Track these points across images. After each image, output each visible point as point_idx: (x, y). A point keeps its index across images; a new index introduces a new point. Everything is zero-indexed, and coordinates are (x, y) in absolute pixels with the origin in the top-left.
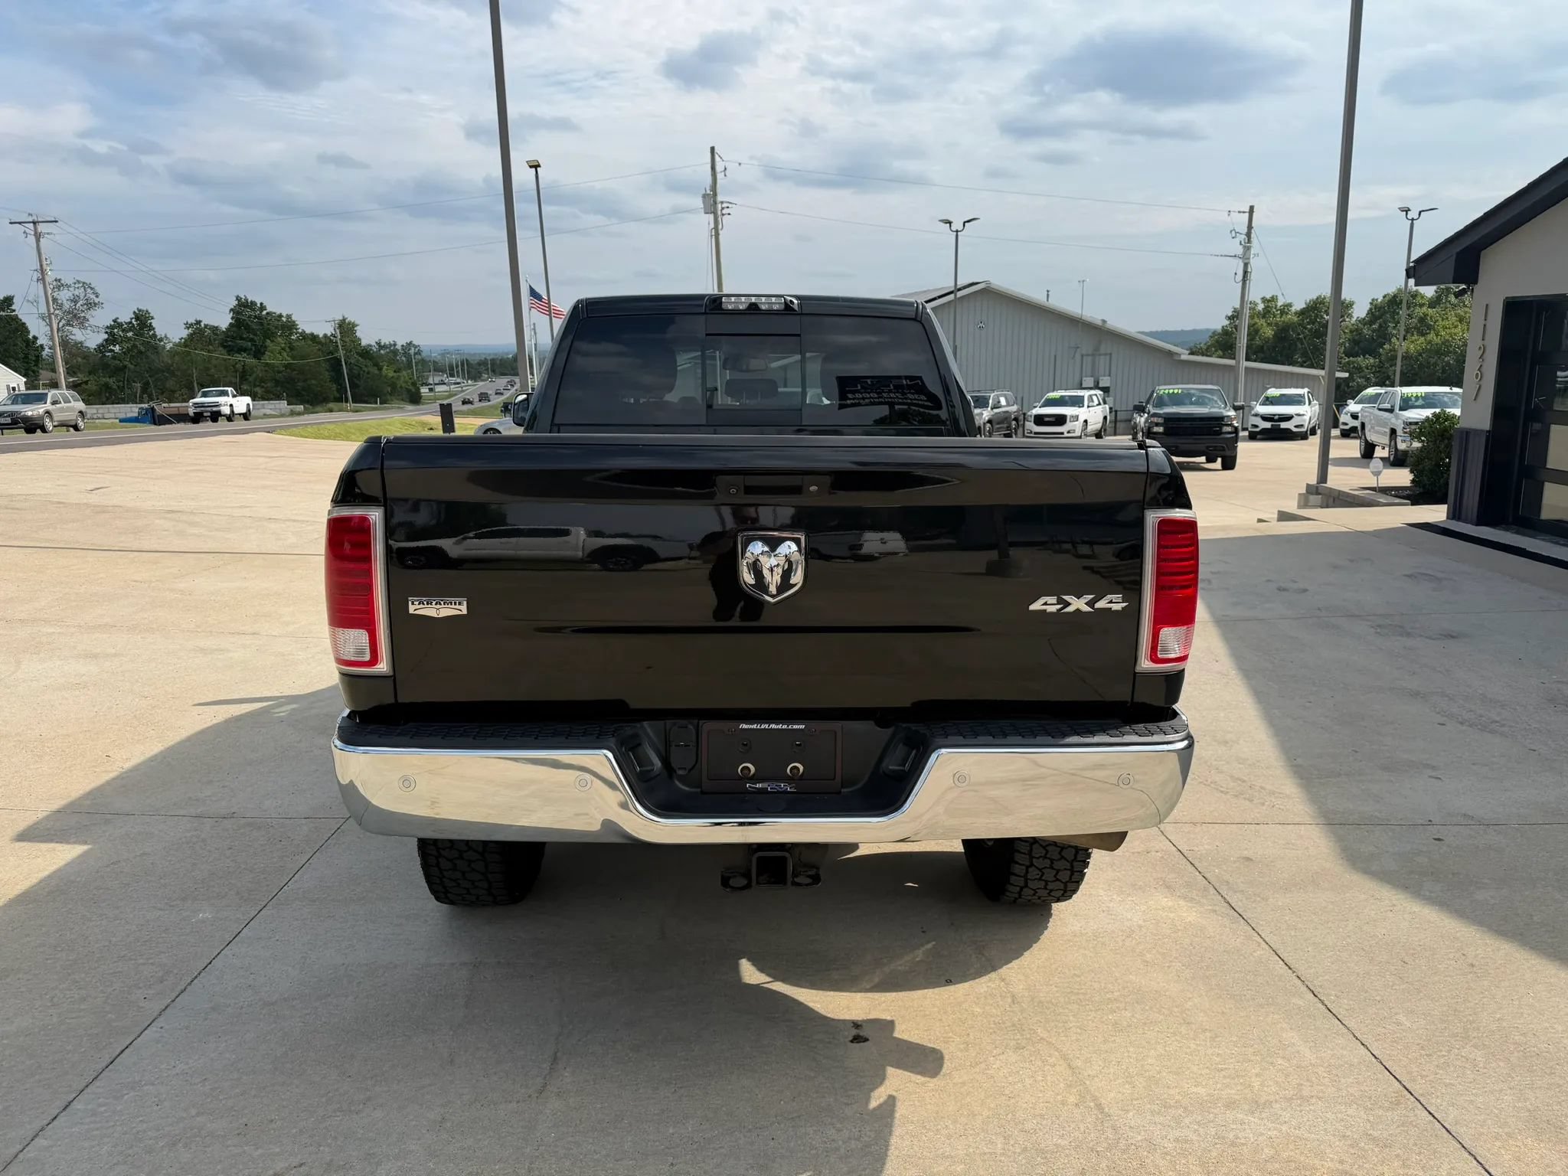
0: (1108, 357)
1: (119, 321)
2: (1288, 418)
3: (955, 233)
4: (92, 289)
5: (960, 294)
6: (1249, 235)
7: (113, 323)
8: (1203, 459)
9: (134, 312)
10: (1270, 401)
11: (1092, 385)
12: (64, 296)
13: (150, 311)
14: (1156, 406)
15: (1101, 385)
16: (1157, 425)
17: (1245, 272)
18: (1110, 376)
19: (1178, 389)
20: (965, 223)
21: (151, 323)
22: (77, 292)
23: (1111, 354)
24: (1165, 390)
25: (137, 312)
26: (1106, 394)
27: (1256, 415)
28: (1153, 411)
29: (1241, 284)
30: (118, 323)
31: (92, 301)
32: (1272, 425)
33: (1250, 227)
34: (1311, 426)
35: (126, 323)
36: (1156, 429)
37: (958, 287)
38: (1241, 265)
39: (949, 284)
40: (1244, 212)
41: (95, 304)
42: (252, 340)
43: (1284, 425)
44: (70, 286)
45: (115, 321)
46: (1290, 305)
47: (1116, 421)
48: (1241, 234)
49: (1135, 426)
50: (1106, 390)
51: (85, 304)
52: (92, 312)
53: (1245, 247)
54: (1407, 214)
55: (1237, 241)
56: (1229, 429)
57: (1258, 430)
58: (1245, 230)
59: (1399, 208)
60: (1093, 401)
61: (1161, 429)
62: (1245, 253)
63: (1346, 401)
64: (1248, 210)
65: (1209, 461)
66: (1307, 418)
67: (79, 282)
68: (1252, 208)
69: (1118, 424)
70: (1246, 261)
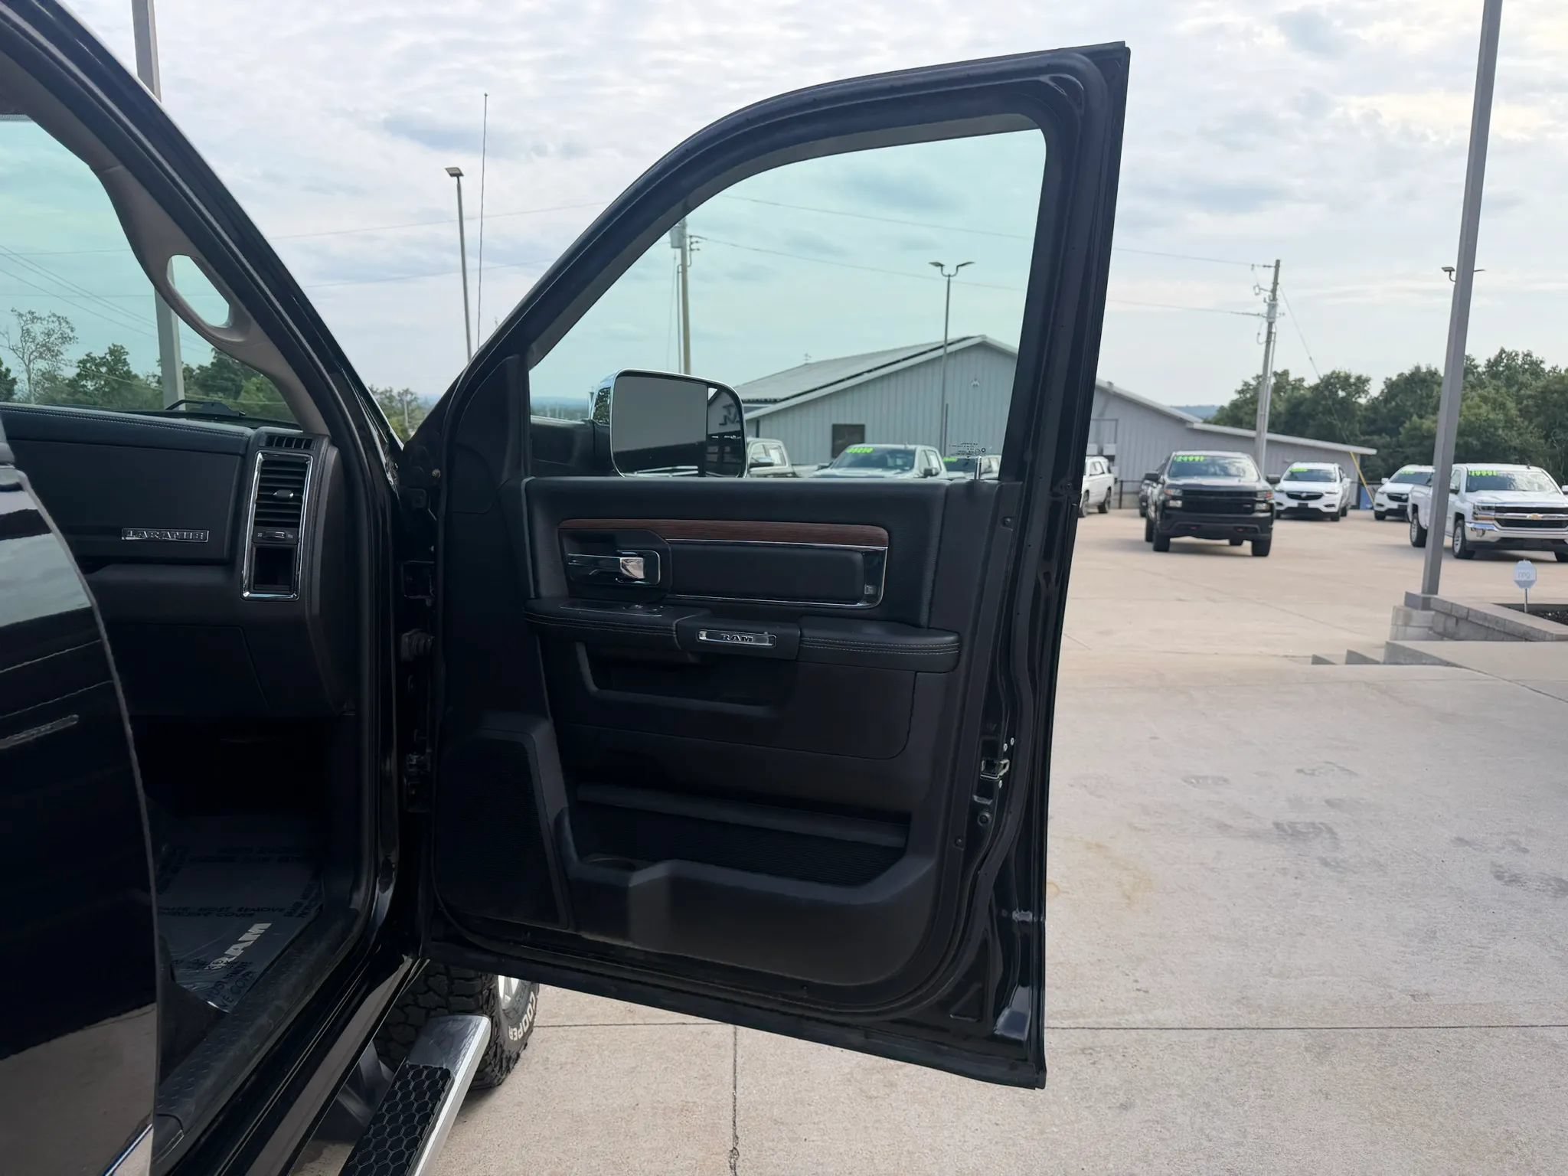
0: (1114, 423)
1: (92, 355)
2: (1317, 496)
3: (947, 278)
4: (67, 323)
5: (950, 349)
6: (1274, 291)
7: (86, 358)
8: (1226, 542)
9: (109, 348)
10: (1294, 477)
11: (1096, 453)
12: (37, 329)
13: (124, 346)
14: (1172, 476)
15: (1106, 453)
16: (1174, 498)
17: (1270, 333)
18: (1115, 442)
19: (1200, 456)
20: (958, 267)
21: (125, 359)
22: (51, 326)
23: (1117, 420)
24: (1183, 456)
25: (112, 348)
26: (1111, 464)
27: (1281, 491)
28: (1168, 481)
29: (1264, 345)
30: (92, 358)
31: (66, 336)
32: (1299, 504)
33: (1276, 283)
34: (1342, 506)
35: (100, 358)
36: (1172, 503)
37: (949, 342)
38: (1266, 325)
39: (939, 338)
40: (1269, 267)
41: (70, 339)
42: (233, 380)
43: (1312, 504)
44: (44, 319)
45: (88, 355)
46: (1302, 380)
47: (1121, 493)
48: (1265, 290)
49: (1145, 499)
50: (1111, 458)
51: (59, 338)
52: (67, 346)
53: (1269, 305)
54: (1450, 275)
55: (1261, 298)
56: (1263, 506)
57: (1282, 508)
58: (1270, 287)
59: (1443, 268)
60: (1096, 469)
61: (1179, 503)
62: (1269, 313)
63: (1380, 480)
64: (1274, 264)
65: (1234, 543)
66: (1338, 497)
67: (54, 315)
68: (1278, 262)
69: (1124, 497)
70: (1271, 320)
